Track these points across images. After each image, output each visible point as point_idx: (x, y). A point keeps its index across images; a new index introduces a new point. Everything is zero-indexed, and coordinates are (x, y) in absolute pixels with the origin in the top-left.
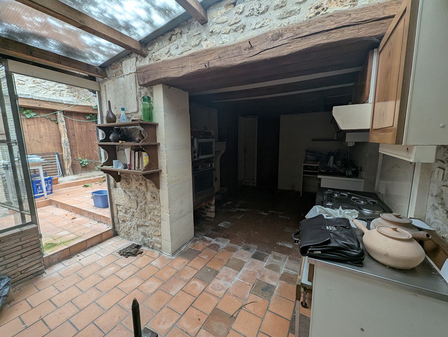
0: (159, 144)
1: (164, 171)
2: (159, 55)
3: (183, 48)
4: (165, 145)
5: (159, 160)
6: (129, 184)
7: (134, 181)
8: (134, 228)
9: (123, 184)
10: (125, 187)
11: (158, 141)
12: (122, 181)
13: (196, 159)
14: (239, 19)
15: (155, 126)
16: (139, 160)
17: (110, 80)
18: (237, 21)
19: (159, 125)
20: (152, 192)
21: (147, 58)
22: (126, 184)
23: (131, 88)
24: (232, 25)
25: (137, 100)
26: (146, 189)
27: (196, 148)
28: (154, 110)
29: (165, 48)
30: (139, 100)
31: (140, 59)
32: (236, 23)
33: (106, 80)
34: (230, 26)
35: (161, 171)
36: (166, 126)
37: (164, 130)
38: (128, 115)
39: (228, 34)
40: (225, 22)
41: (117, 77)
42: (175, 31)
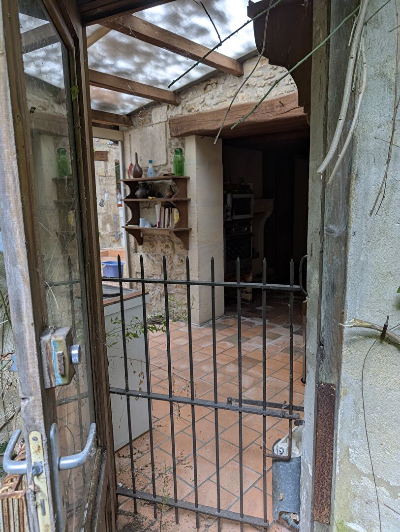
0: (190, 200)
1: (194, 230)
2: (193, 104)
3: (218, 99)
4: (196, 201)
5: (189, 218)
6: (152, 247)
7: (159, 243)
8: (156, 298)
9: (145, 247)
10: (148, 251)
11: (189, 197)
12: (145, 243)
13: (228, 219)
14: (273, 75)
15: (186, 180)
16: (169, 217)
17: (137, 129)
18: (272, 76)
19: (190, 179)
20: (179, 255)
21: (180, 107)
22: (150, 247)
23: (161, 138)
24: (267, 79)
25: (167, 151)
26: (173, 251)
27: (229, 206)
28: (186, 163)
29: (199, 98)
30: (169, 152)
31: (172, 107)
32: (270, 78)
33: (132, 129)
34: (265, 80)
35: (191, 229)
36: (197, 180)
37: (195, 184)
38: (155, 168)
39: (263, 87)
40: (261, 76)
41: (144, 125)
42: (210, 81)
